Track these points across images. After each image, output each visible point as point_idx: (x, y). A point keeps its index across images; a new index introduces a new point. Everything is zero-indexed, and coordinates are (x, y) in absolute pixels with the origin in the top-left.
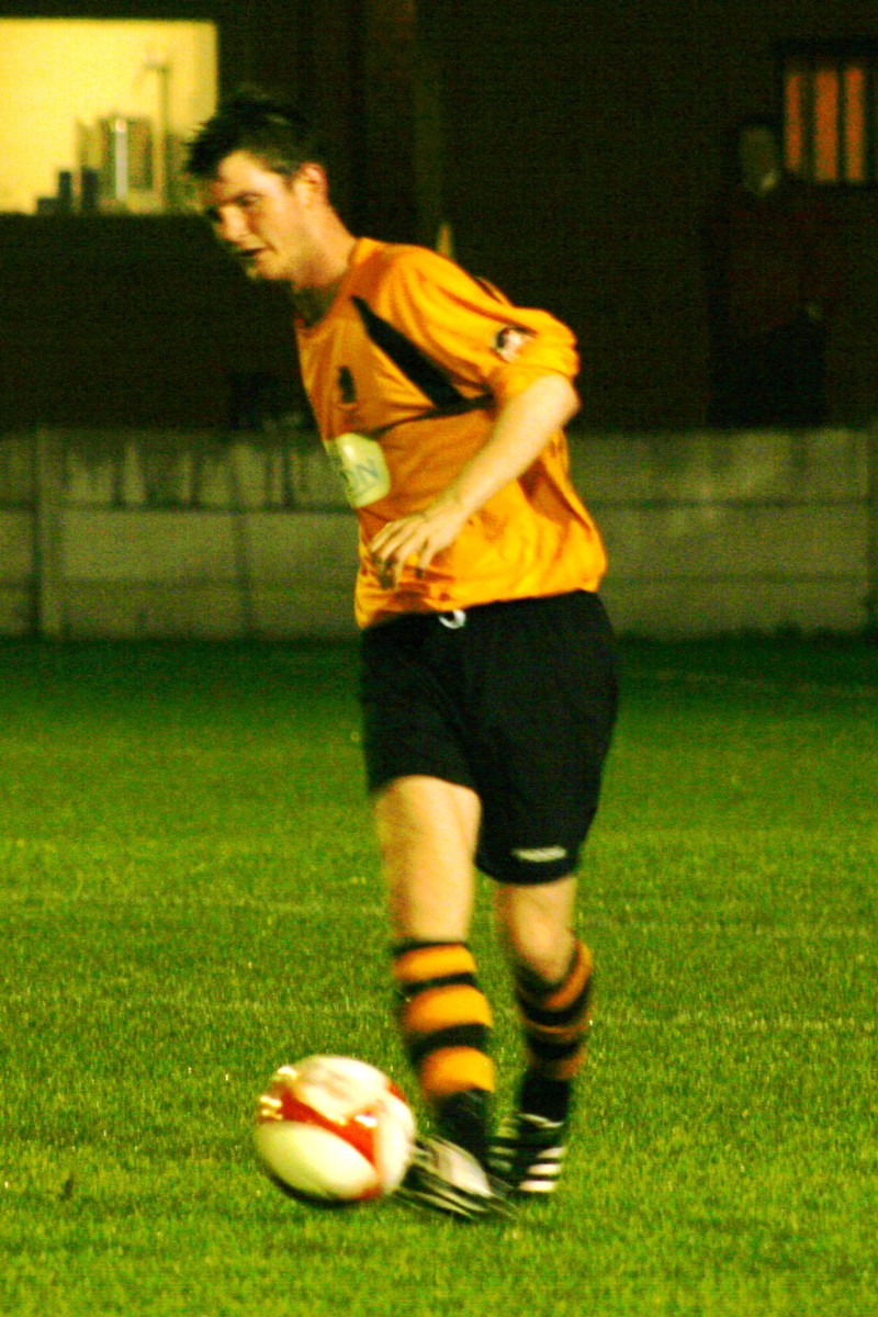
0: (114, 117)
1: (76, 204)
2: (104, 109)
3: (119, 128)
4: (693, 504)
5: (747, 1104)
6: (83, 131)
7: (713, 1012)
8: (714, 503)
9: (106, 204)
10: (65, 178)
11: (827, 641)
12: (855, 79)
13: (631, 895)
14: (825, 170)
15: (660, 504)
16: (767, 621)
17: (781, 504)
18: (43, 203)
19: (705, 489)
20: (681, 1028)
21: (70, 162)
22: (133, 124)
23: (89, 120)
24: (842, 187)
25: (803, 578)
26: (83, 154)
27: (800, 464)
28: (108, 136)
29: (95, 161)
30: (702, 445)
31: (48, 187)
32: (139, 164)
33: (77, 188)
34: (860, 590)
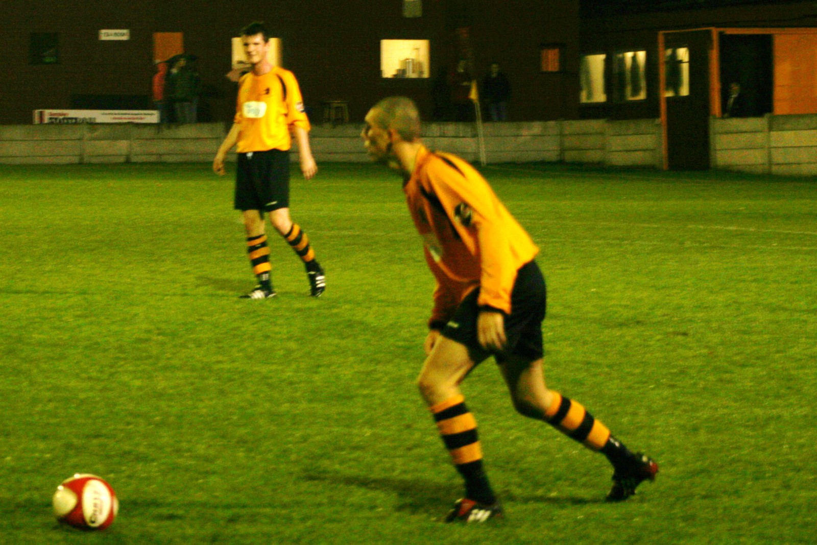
0: (408, 59)
4: (524, 136)
6: (402, 61)
8: (528, 136)
10: (398, 71)
12: (556, 51)
14: (551, 69)
15: (517, 136)
16: (539, 159)
17: (541, 136)
18: (394, 76)
19: (526, 133)
22: (413, 60)
24: (554, 73)
25: (546, 150)
27: (545, 127)
28: (407, 63)
30: (525, 124)
34: (557, 153)
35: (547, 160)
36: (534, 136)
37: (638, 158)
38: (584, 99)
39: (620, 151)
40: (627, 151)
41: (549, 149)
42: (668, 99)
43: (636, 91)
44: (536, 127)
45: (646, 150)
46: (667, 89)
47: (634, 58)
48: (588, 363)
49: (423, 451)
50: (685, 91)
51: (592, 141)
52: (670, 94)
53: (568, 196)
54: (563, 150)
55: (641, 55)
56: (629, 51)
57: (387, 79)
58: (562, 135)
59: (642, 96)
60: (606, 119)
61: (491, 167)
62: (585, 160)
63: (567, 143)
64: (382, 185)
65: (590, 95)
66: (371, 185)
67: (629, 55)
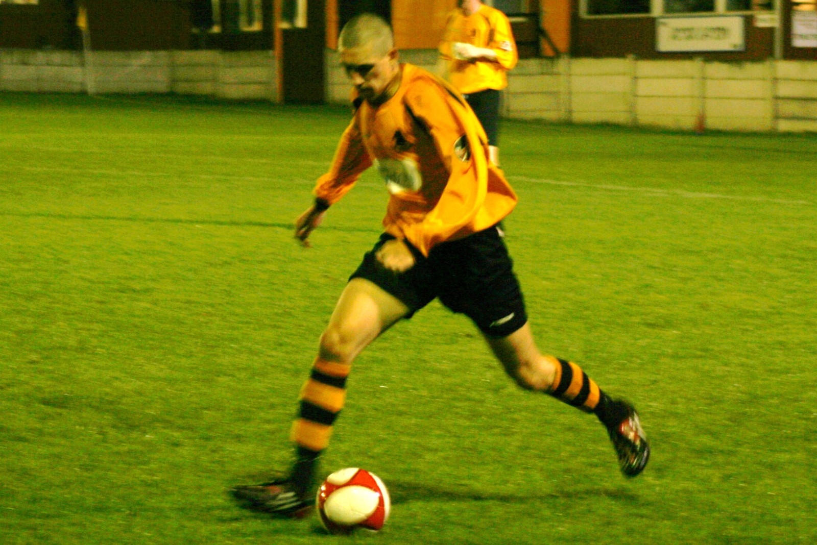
4: (132, 66)
8: (137, 65)
15: (125, 66)
17: (151, 66)
19: (135, 63)
27: (155, 57)
34: (167, 84)
37: (252, 91)
39: (234, 83)
41: (159, 81)
43: (250, 22)
44: (146, 57)
45: (260, 83)
48: (189, 302)
49: (15, 390)
50: (301, 22)
51: (203, 72)
52: (285, 25)
58: (173, 66)
59: (257, 27)
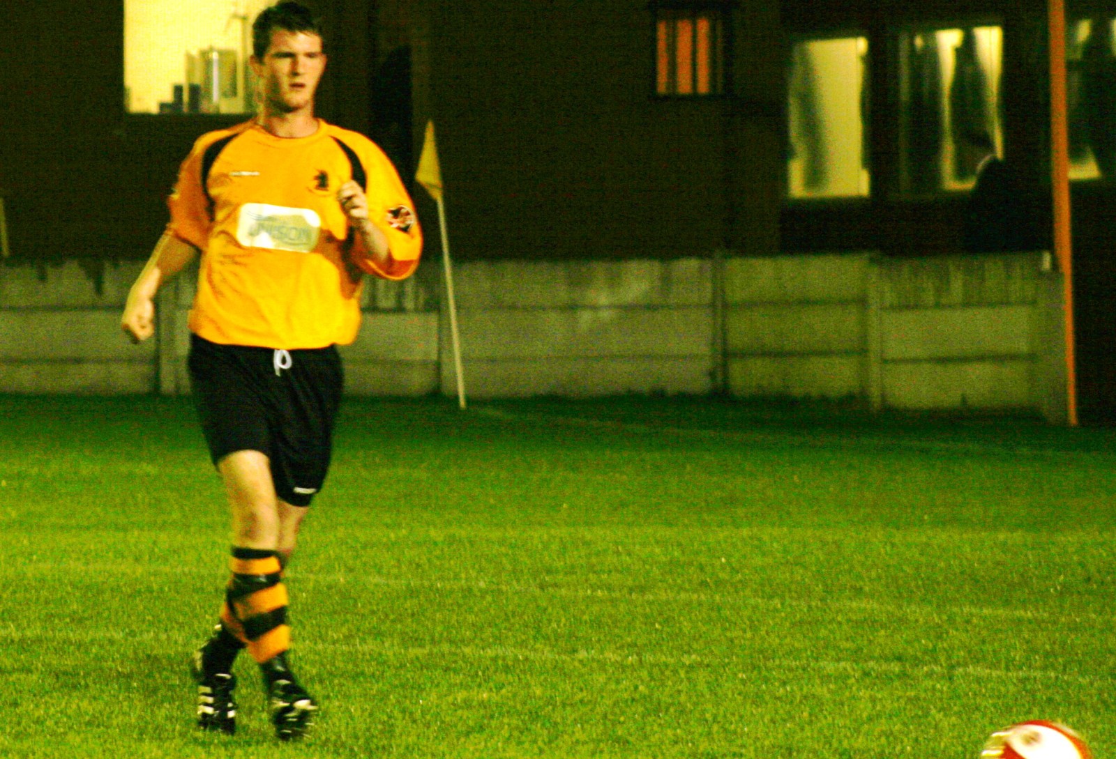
0: (211, 49)
1: (185, 109)
2: (205, 46)
3: (215, 56)
4: (594, 308)
5: (623, 713)
6: (190, 59)
7: (602, 651)
8: (609, 307)
9: (206, 107)
10: (178, 90)
11: (684, 399)
12: (703, 26)
13: (549, 572)
14: (684, 86)
15: (572, 308)
16: (645, 386)
17: (651, 308)
18: (163, 106)
19: (603, 299)
20: (581, 661)
21: (181, 79)
22: (223, 54)
23: (195, 52)
24: (694, 98)
25: (669, 357)
26: (190, 72)
27: (666, 280)
28: (208, 63)
29: (198, 80)
30: (599, 269)
31: (168, 97)
32: (227, 83)
33: (186, 97)
34: (707, 364)
35: (671, 389)
36: (629, 309)
38: (797, 187)
39: (916, 361)
40: (943, 360)
42: (1078, 189)
44: (636, 280)
45: (1013, 357)
46: (1076, 153)
47: (967, 52)
52: (1085, 171)
53: (741, 511)
54: (726, 355)
55: (990, 41)
56: (950, 25)
57: (144, 118)
58: (721, 306)
60: (866, 255)
61: (490, 412)
62: (797, 391)
63: (741, 330)
64: (124, 468)
65: (815, 174)
66: (87, 468)
67: (949, 40)
